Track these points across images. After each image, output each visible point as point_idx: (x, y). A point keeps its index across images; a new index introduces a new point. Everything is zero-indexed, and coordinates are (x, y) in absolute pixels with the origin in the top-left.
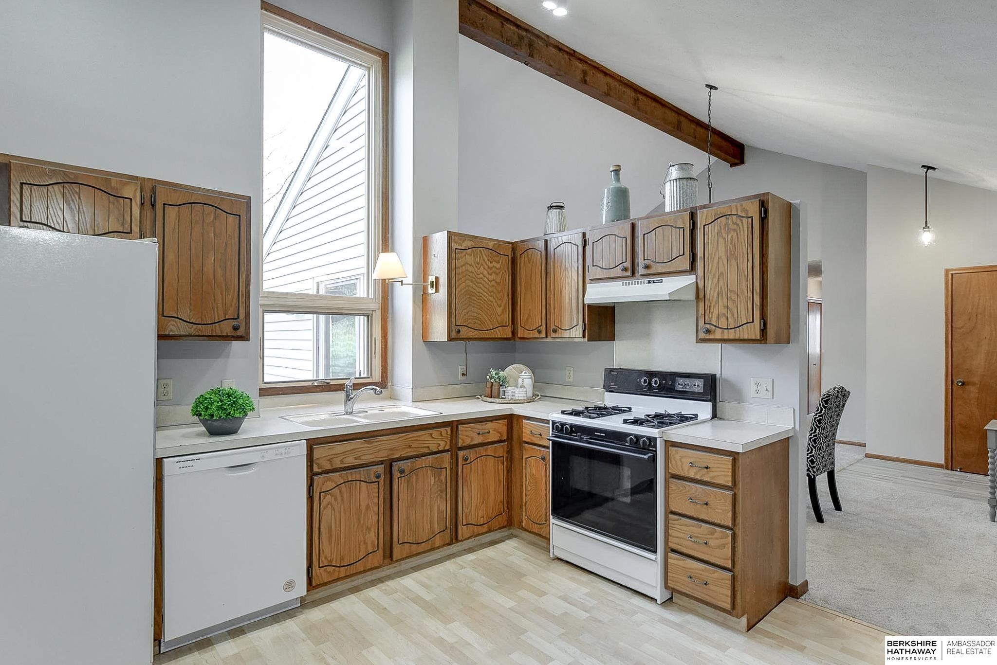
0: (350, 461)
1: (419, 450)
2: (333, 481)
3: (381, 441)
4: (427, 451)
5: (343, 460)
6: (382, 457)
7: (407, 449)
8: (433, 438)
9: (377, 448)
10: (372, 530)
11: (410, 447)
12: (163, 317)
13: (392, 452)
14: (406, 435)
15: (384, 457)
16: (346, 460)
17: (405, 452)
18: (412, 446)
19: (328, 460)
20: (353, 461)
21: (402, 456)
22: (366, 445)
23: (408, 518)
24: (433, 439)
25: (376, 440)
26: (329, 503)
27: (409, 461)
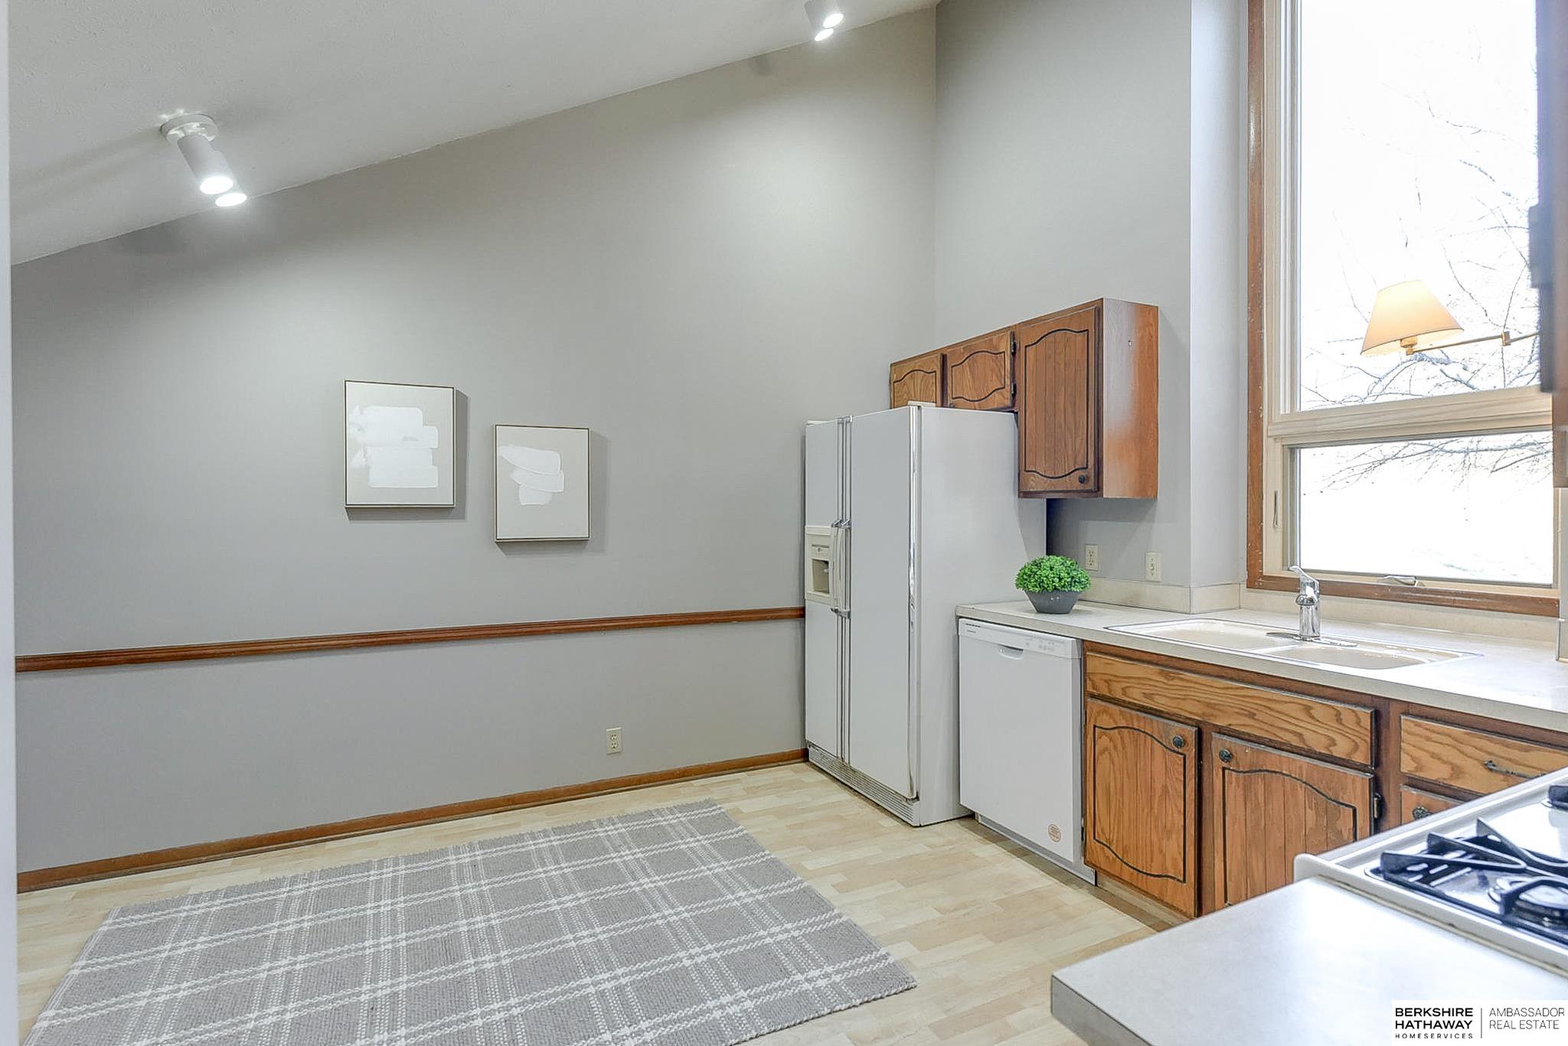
0: (1136, 696)
1: (1275, 731)
2: (1111, 716)
3: (1187, 681)
4: (1295, 742)
5: (1127, 690)
6: (1191, 713)
7: (1244, 718)
8: (1313, 717)
9: (1184, 693)
10: (1174, 836)
11: (1252, 716)
12: (1026, 473)
13: (1209, 711)
14: (1243, 688)
15: (1197, 715)
16: (1130, 691)
17: (1242, 722)
18: (1256, 717)
19: (1106, 681)
20: (1140, 697)
21: (1231, 727)
22: (1162, 679)
23: (1247, 864)
24: (1313, 722)
25: (1181, 676)
26: (1106, 749)
27: (1249, 744)
